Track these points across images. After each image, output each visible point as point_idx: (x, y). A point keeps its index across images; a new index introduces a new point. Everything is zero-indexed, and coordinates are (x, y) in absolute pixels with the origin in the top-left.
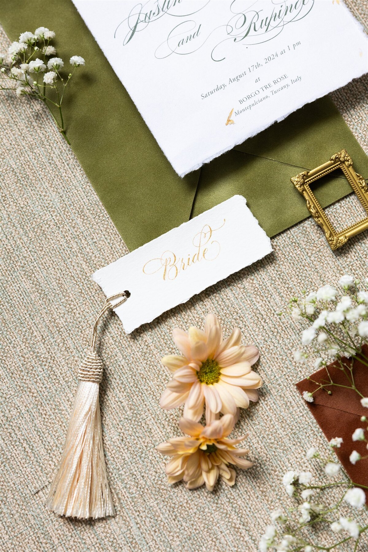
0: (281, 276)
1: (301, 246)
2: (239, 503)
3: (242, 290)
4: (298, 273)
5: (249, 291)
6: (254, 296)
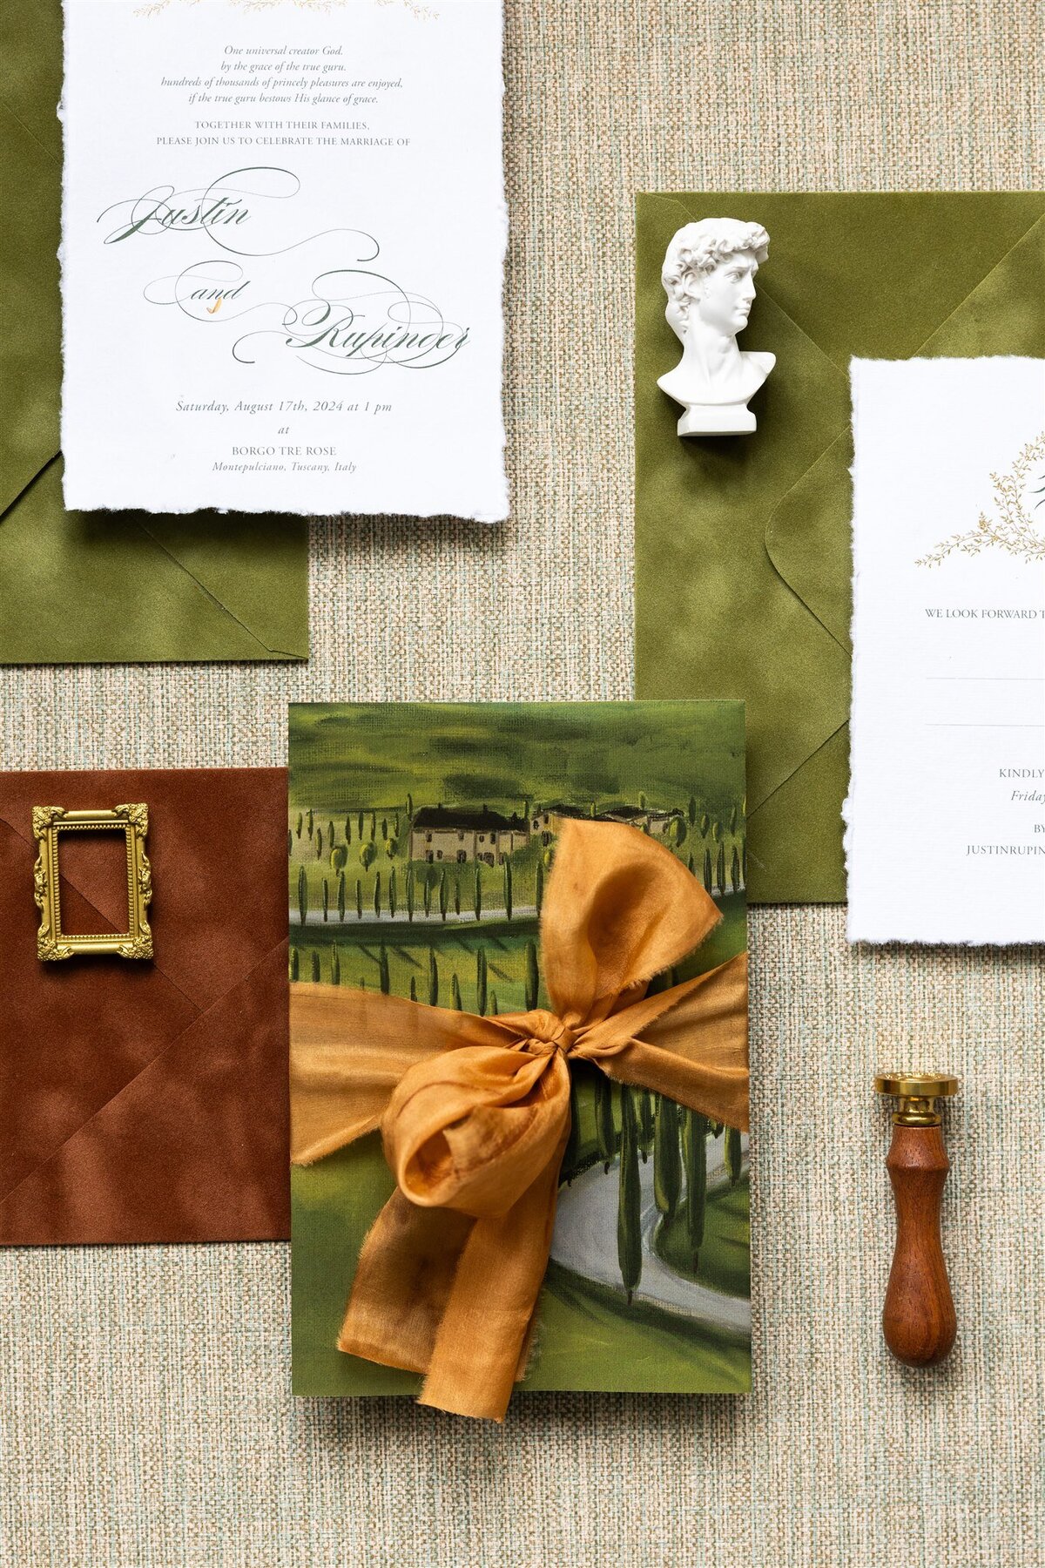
0: (170, 750)
1: (231, 717)
3: (96, 735)
4: (199, 759)
5: (105, 743)
6: (110, 756)
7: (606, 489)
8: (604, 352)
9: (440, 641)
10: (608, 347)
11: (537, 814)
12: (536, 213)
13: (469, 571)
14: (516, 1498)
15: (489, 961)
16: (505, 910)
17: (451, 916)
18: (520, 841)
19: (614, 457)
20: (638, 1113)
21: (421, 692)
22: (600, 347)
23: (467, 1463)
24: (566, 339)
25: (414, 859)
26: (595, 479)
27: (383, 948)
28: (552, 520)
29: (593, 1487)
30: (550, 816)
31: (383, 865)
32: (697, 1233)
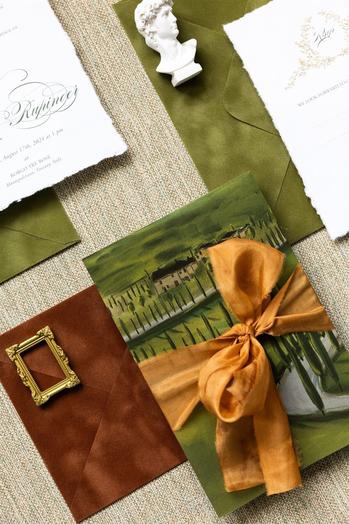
0: (46, 301)
1: (63, 277)
2: (4, 471)
3: (15, 310)
4: (59, 299)
5: (20, 311)
6: (24, 315)
7: (158, 120)
8: (131, 70)
9: (126, 208)
10: (131, 67)
11: (196, 253)
12: (79, 31)
13: (123, 176)
14: (319, 509)
15: (207, 317)
16: (203, 295)
17: (184, 307)
18: (195, 266)
19: (155, 107)
20: (291, 344)
21: (129, 231)
22: (128, 69)
23: (295, 507)
24: (114, 72)
25: (159, 293)
26: (152, 119)
27: (165, 333)
28: (144, 142)
29: (345, 490)
30: (201, 251)
31: (149, 302)
32: (335, 376)
